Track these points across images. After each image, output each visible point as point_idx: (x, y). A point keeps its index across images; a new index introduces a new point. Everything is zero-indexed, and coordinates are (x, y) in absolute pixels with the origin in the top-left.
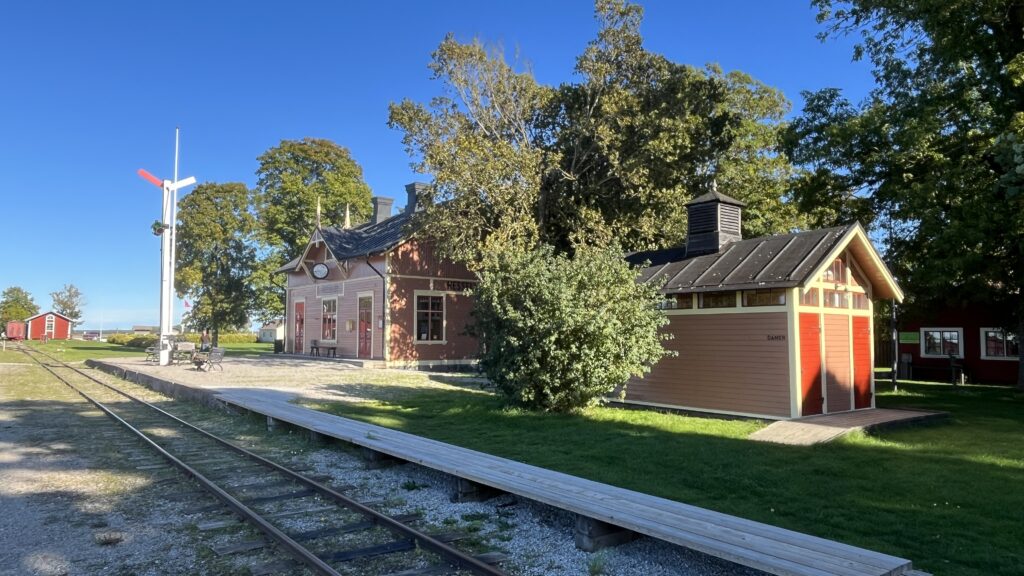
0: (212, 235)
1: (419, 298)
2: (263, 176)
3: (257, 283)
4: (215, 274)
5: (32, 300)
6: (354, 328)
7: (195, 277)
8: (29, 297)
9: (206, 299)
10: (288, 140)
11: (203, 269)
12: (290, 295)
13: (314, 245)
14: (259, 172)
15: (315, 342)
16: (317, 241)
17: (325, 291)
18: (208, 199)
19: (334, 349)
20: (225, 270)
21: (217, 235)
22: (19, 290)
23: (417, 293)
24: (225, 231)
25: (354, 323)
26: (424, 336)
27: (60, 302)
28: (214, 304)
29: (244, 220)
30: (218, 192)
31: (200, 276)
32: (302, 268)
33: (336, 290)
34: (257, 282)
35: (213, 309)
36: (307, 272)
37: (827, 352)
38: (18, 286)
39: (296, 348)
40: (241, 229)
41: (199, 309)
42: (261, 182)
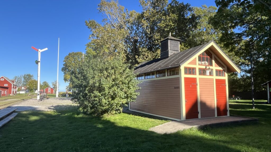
22: (46, 82)
27: (54, 85)
37: (200, 93)
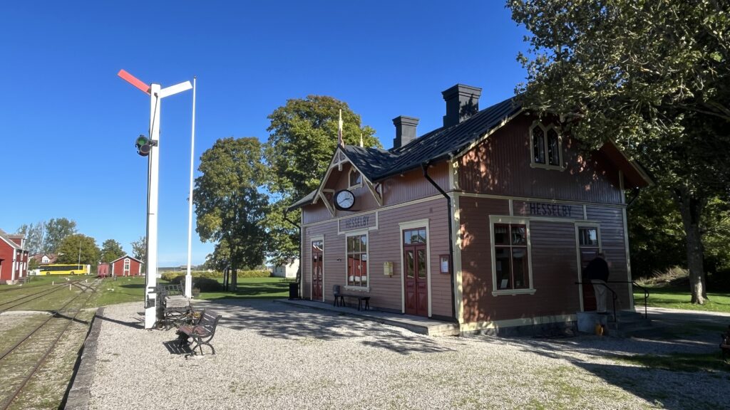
0: (229, 184)
1: (497, 226)
2: (273, 132)
3: (269, 225)
4: (234, 219)
5: (121, 248)
6: (395, 272)
7: (216, 222)
8: (120, 246)
9: (225, 243)
10: (294, 99)
11: (223, 216)
12: (305, 234)
13: (336, 168)
14: (270, 129)
15: (338, 288)
16: (339, 163)
17: (349, 225)
18: (226, 151)
19: (367, 299)
20: (243, 215)
21: (233, 184)
22: (113, 241)
23: (494, 219)
24: (241, 180)
25: (395, 266)
26: (504, 282)
27: (137, 249)
28: (232, 246)
29: (258, 169)
30: (234, 145)
31: (219, 221)
32: (320, 200)
33: (366, 222)
34: (271, 224)
35: (232, 251)
36: (327, 204)
38: (112, 239)
39: (314, 294)
40: (254, 178)
41: (219, 253)
42: (272, 137)
